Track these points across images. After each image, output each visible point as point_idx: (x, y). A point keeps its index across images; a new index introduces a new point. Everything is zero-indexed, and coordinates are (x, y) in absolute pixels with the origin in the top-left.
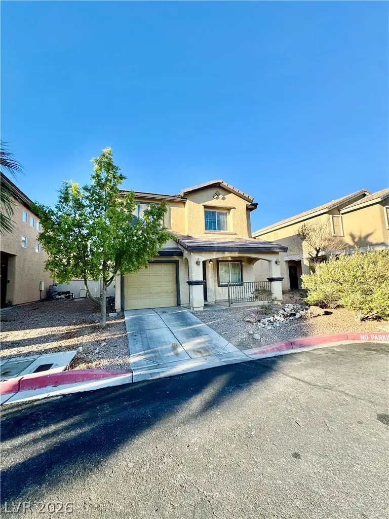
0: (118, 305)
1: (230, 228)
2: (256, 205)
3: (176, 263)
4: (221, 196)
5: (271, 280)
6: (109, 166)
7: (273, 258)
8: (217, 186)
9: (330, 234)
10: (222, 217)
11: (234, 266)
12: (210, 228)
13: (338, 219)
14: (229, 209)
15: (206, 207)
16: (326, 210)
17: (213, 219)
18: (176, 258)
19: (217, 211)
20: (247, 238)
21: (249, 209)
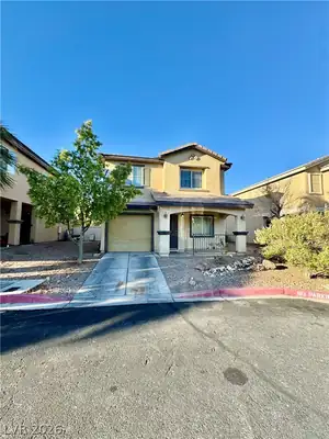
0: (102, 248)
1: (204, 186)
2: (230, 165)
3: (152, 215)
4: (196, 157)
5: (236, 234)
6: (88, 135)
7: (239, 214)
8: (192, 148)
9: (307, 192)
10: (196, 177)
11: (206, 220)
12: (185, 186)
13: (318, 176)
14: (203, 169)
15: (181, 167)
16: (304, 168)
17: (188, 178)
18: (152, 211)
19: (192, 171)
20: (220, 195)
21: (223, 169)
